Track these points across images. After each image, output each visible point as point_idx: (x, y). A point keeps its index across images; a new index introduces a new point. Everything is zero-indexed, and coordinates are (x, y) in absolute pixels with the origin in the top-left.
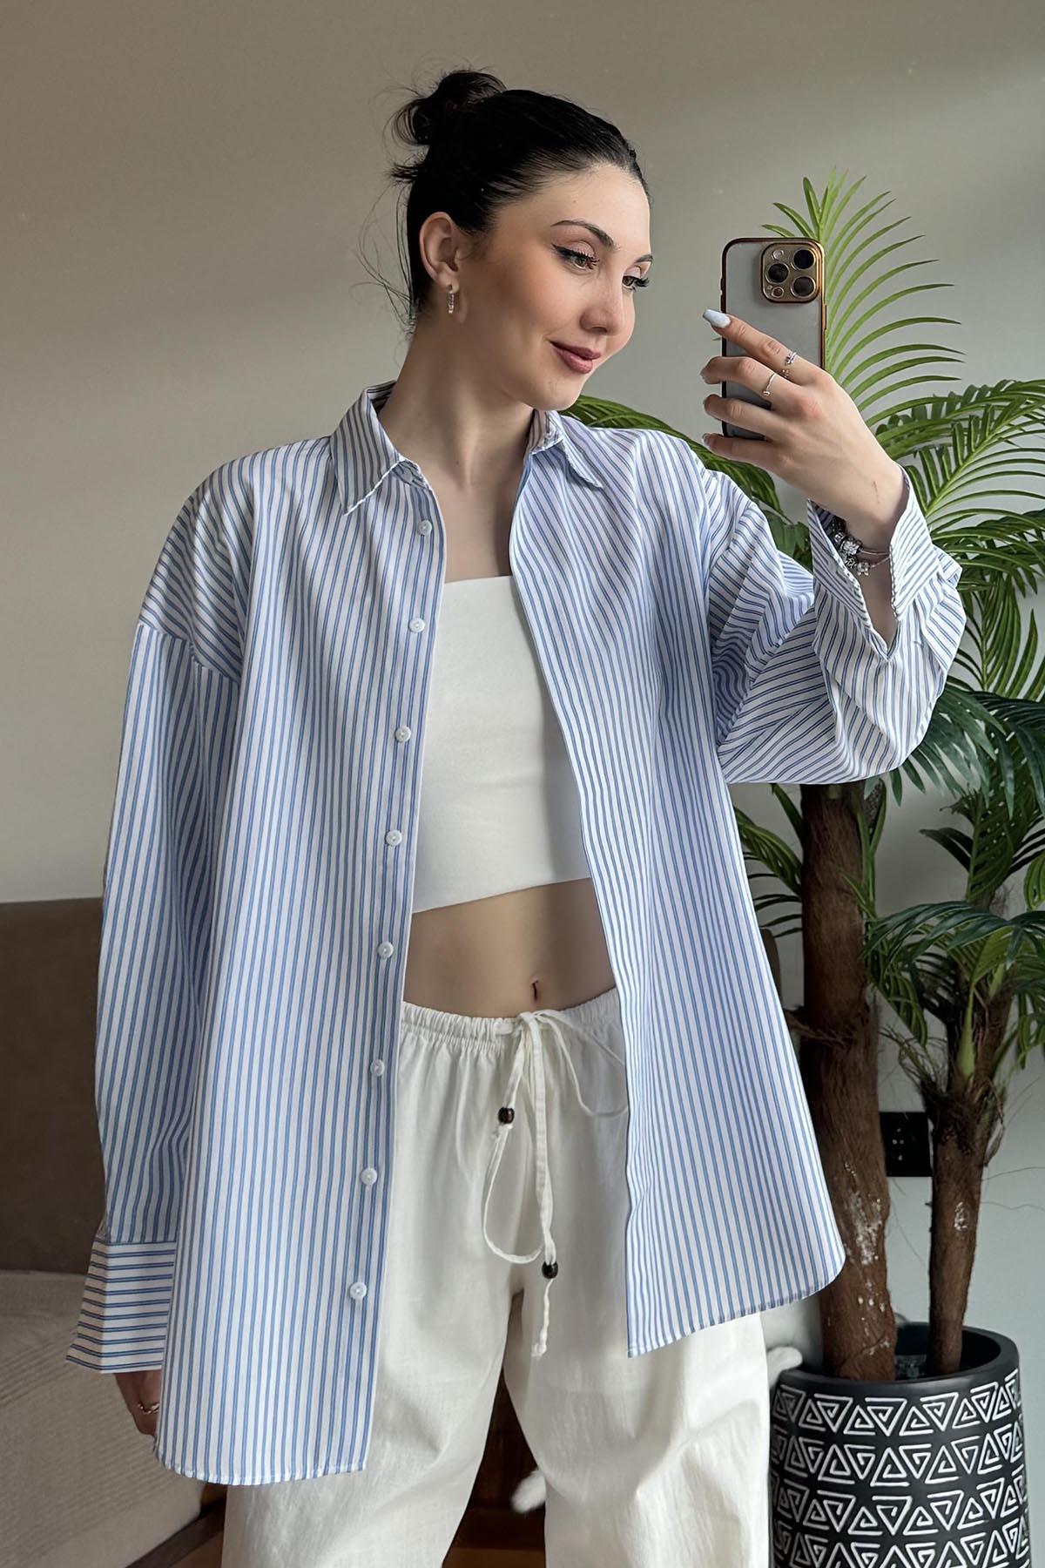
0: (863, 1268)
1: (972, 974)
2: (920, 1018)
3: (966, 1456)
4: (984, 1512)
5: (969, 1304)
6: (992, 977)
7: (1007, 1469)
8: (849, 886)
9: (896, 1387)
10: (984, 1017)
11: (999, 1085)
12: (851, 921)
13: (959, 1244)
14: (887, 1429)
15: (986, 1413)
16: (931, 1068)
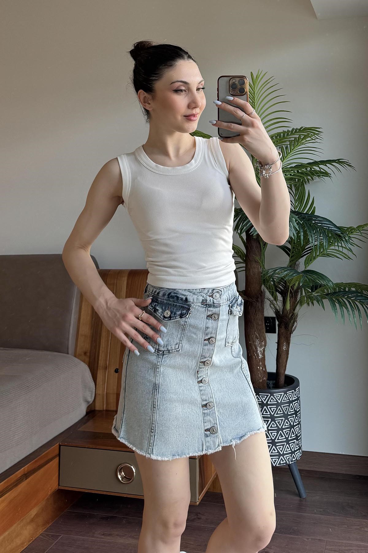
0: (259, 359)
1: (289, 284)
2: (276, 294)
3: (285, 409)
4: (290, 424)
5: (287, 369)
6: (295, 285)
7: (296, 413)
8: (258, 261)
9: (267, 391)
10: (293, 295)
11: (296, 313)
12: (258, 269)
13: (284, 353)
14: (265, 401)
15: (291, 398)
16: (278, 307)
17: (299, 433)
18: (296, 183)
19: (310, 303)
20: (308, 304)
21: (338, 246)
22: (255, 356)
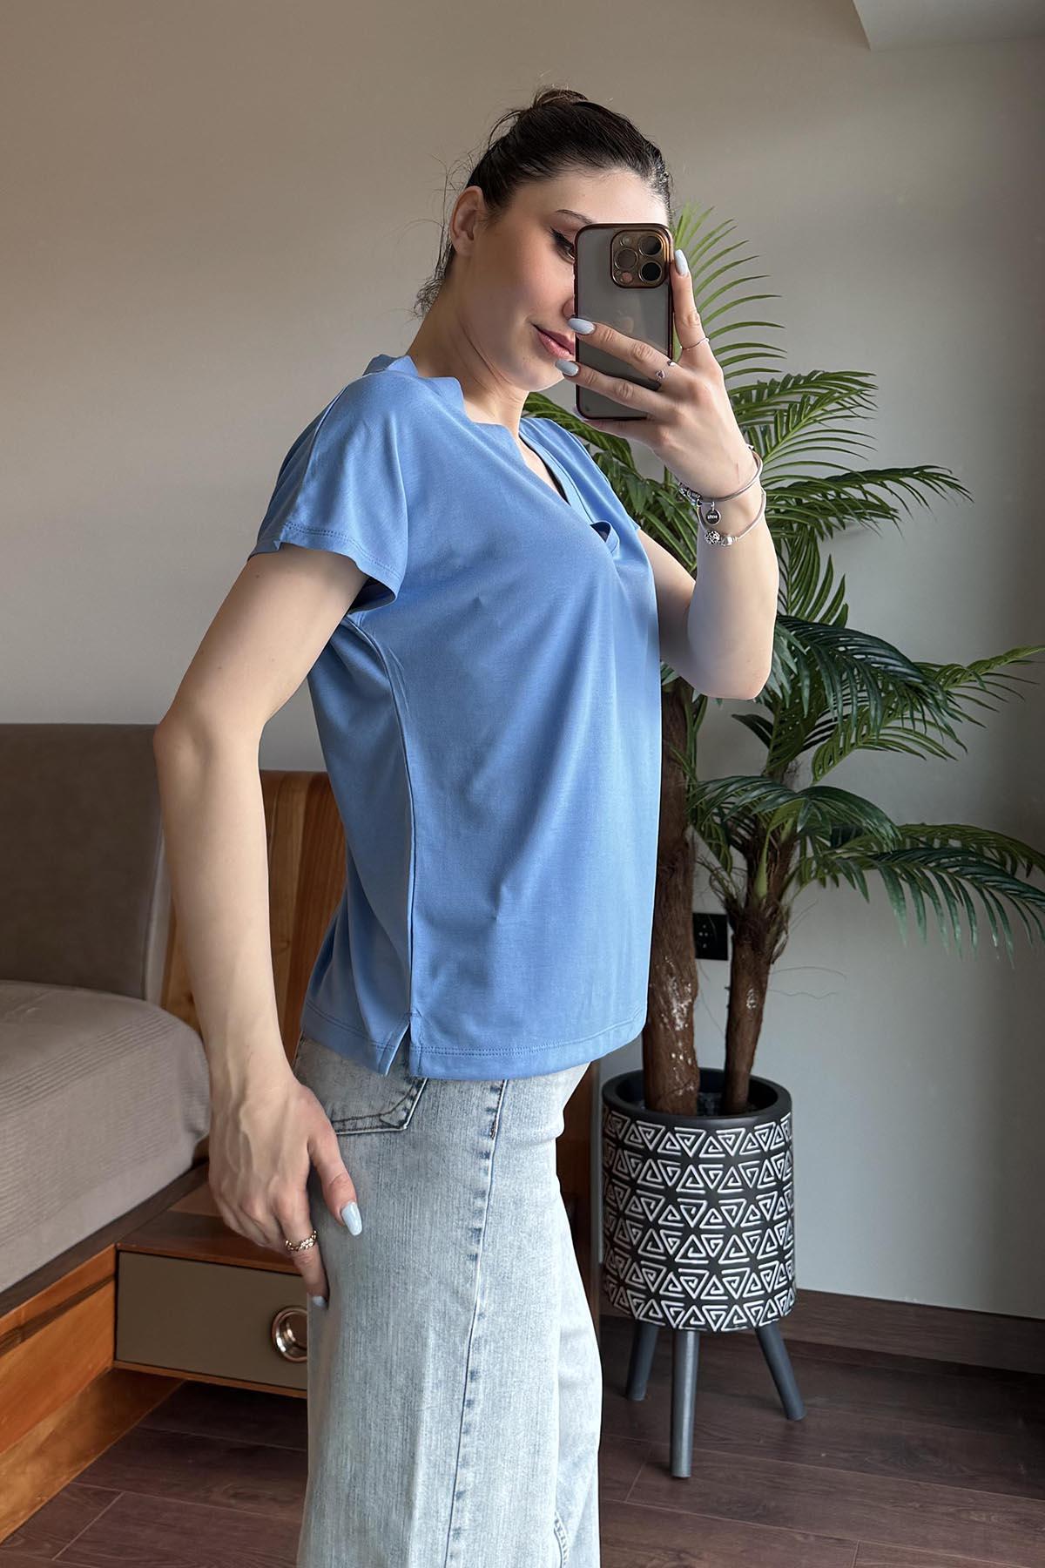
0: (676, 1032)
1: (768, 824)
2: (726, 852)
3: (749, 1175)
4: (761, 1215)
5: (756, 1061)
6: (783, 828)
7: (780, 1186)
8: (674, 754)
9: (698, 1122)
10: (776, 855)
11: (786, 904)
12: (677, 779)
13: (749, 1019)
14: (691, 1151)
15: (765, 1145)
16: (734, 889)
17: (788, 1242)
18: (794, 537)
19: (828, 879)
20: (823, 882)
21: (913, 719)
22: (665, 1024)
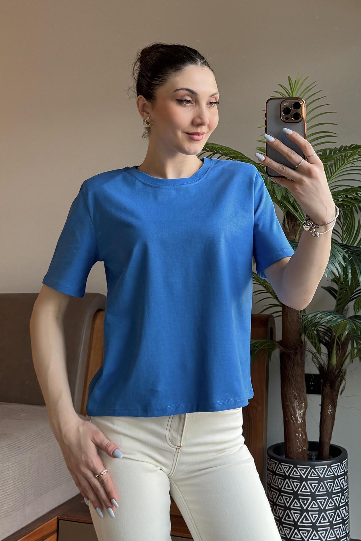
0: (298, 424)
1: (336, 333)
2: (319, 346)
3: (329, 486)
4: (334, 504)
5: (332, 437)
6: (343, 335)
7: (342, 491)
9: (307, 463)
10: (340, 347)
11: (344, 369)
13: (329, 418)
14: (304, 475)
15: (336, 473)
16: (322, 362)
17: (346, 516)
18: (345, 211)
22: (293, 421)
